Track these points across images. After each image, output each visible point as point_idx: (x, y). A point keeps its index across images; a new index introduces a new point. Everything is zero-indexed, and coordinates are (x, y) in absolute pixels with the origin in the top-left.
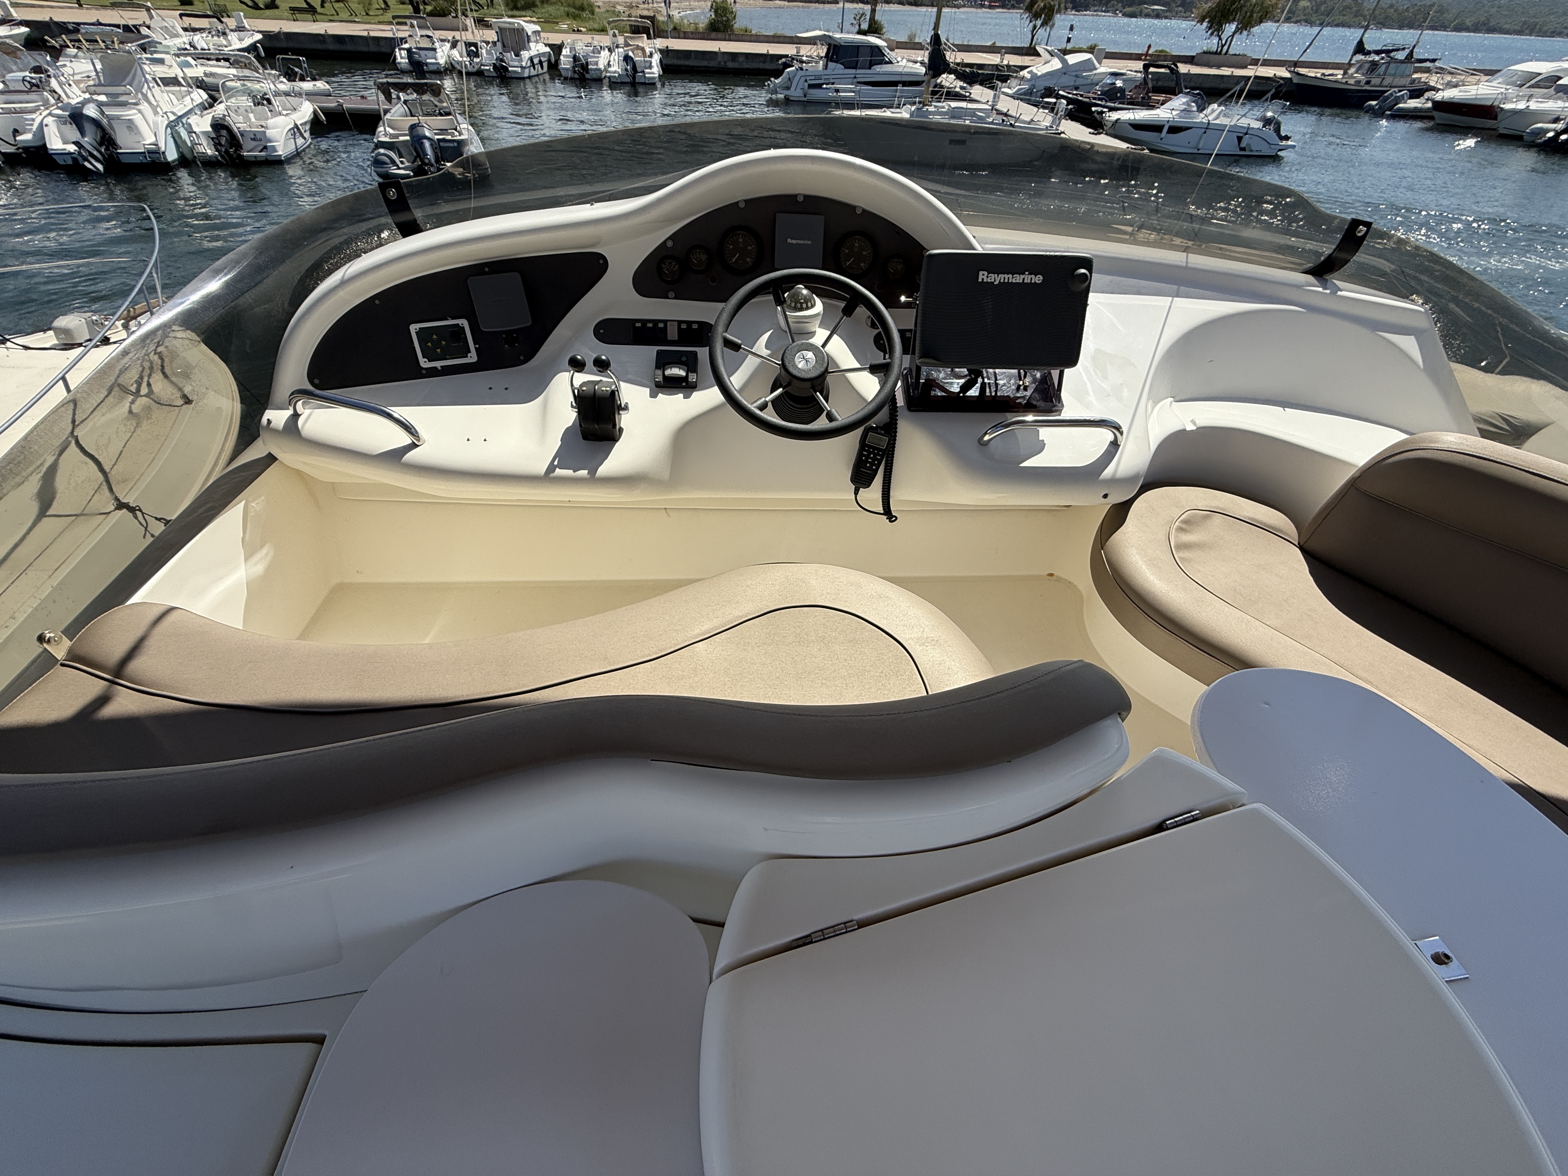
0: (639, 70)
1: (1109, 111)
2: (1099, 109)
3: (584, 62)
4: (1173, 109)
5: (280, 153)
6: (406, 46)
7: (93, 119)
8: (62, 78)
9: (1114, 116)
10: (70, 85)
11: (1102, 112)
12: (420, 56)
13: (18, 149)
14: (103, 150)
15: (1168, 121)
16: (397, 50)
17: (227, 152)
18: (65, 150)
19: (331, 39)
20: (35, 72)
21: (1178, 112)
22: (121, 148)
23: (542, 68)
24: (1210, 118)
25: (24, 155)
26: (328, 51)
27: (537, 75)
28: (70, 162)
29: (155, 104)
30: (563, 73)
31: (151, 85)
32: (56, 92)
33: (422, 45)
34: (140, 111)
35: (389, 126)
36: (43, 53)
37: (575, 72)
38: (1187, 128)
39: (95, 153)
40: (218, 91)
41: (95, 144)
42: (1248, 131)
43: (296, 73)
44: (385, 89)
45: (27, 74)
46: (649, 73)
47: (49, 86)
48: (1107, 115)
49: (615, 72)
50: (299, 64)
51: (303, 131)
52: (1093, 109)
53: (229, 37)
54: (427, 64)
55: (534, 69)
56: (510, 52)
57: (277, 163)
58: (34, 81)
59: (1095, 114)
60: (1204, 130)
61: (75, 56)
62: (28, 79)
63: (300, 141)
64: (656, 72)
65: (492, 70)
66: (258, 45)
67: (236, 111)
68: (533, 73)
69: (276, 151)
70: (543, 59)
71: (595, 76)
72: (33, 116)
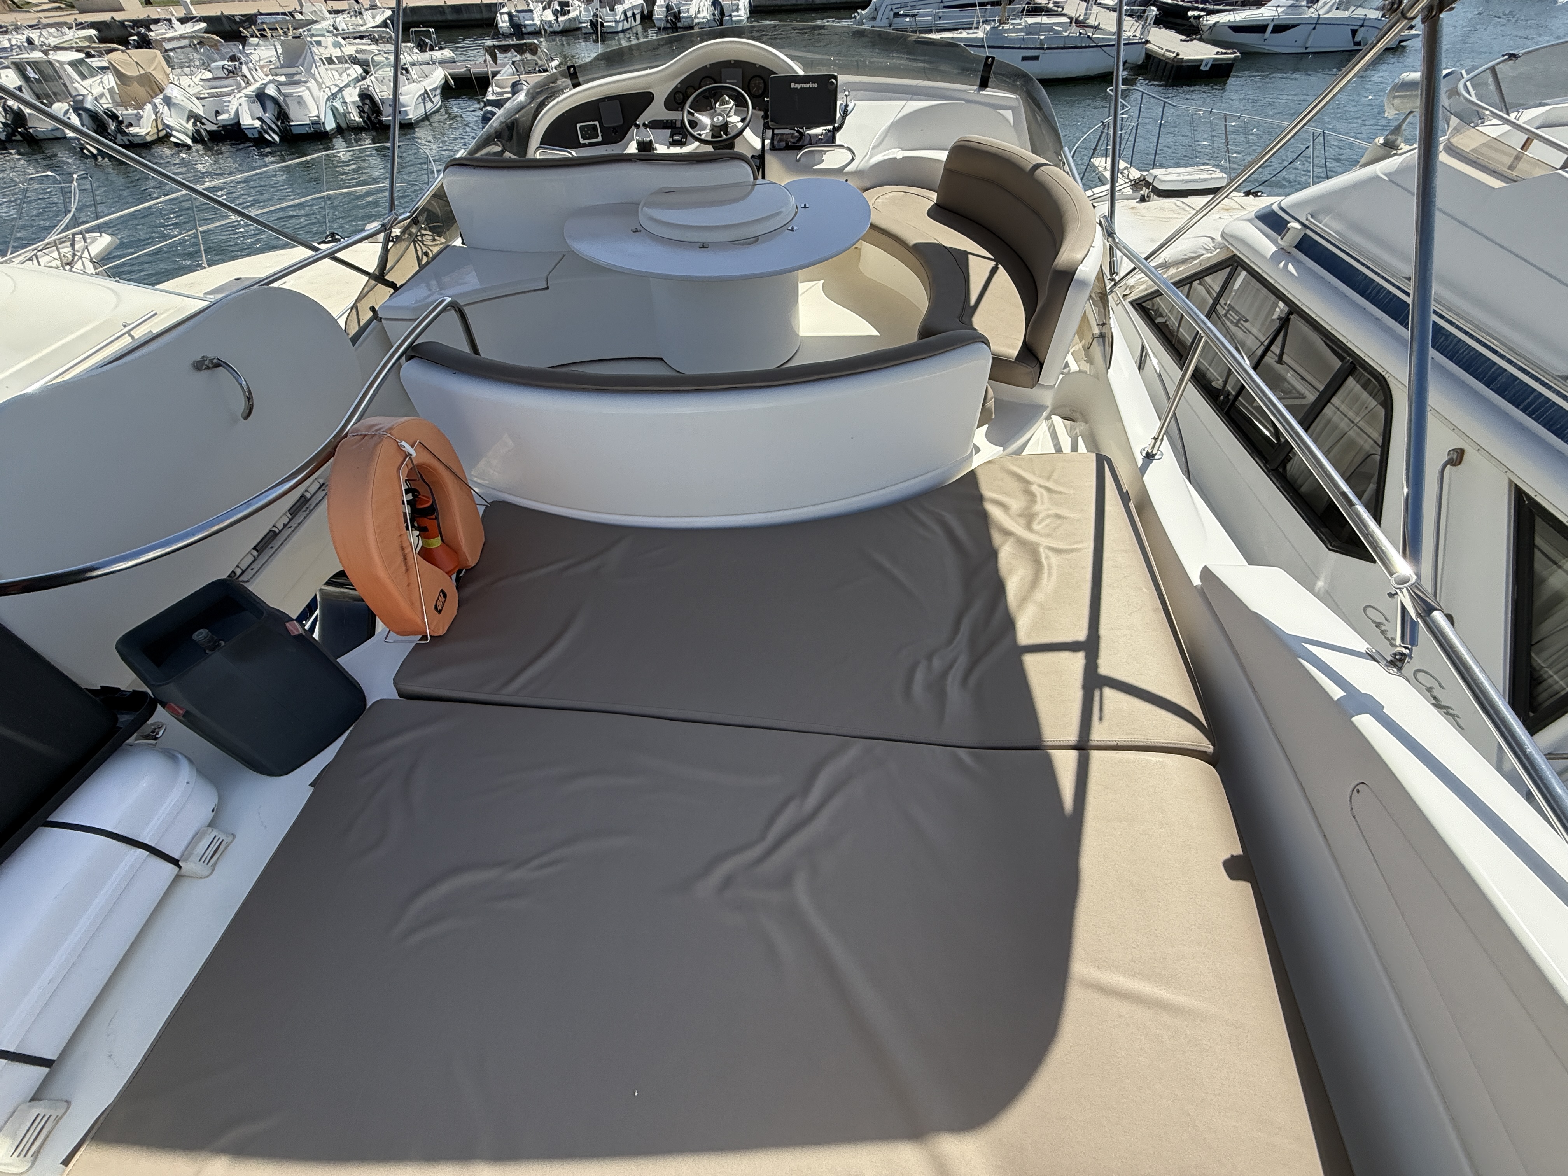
0: (726, 14)
1: (1207, 15)
2: (1196, 13)
3: (676, 10)
4: (1279, 6)
5: (411, 116)
6: (505, 10)
7: (272, 97)
8: (250, 64)
9: (1213, 19)
10: (256, 70)
11: (1199, 17)
12: (519, 19)
13: (218, 127)
14: (279, 124)
15: (1273, 20)
16: (498, 15)
17: (369, 118)
18: (253, 125)
19: (450, 9)
20: (232, 61)
21: (1284, 8)
22: (293, 121)
23: (635, 21)
24: (1321, 12)
25: (223, 132)
26: (446, 21)
27: (631, 28)
28: (256, 135)
29: (320, 81)
30: (657, 24)
31: (318, 64)
32: (246, 77)
33: (519, 8)
34: (308, 88)
35: (497, 86)
36: (236, 43)
37: (667, 21)
38: (1294, 26)
39: (274, 126)
40: (369, 66)
41: (274, 119)
42: (1364, 23)
43: (427, 43)
44: (491, 52)
45: (226, 62)
46: (736, 16)
47: (241, 71)
48: (1205, 19)
49: (704, 18)
50: (428, 34)
51: (432, 97)
52: (1190, 13)
53: (365, 17)
54: (525, 26)
55: (628, 22)
56: (605, 7)
57: (408, 127)
58: (230, 68)
59: (1192, 20)
60: (1313, 26)
61: (258, 45)
62: (226, 67)
63: (429, 105)
64: (743, 15)
65: (589, 27)
66: (388, 21)
67: (382, 81)
68: (627, 26)
69: (408, 115)
70: (636, 12)
71: (686, 24)
72: (229, 99)
